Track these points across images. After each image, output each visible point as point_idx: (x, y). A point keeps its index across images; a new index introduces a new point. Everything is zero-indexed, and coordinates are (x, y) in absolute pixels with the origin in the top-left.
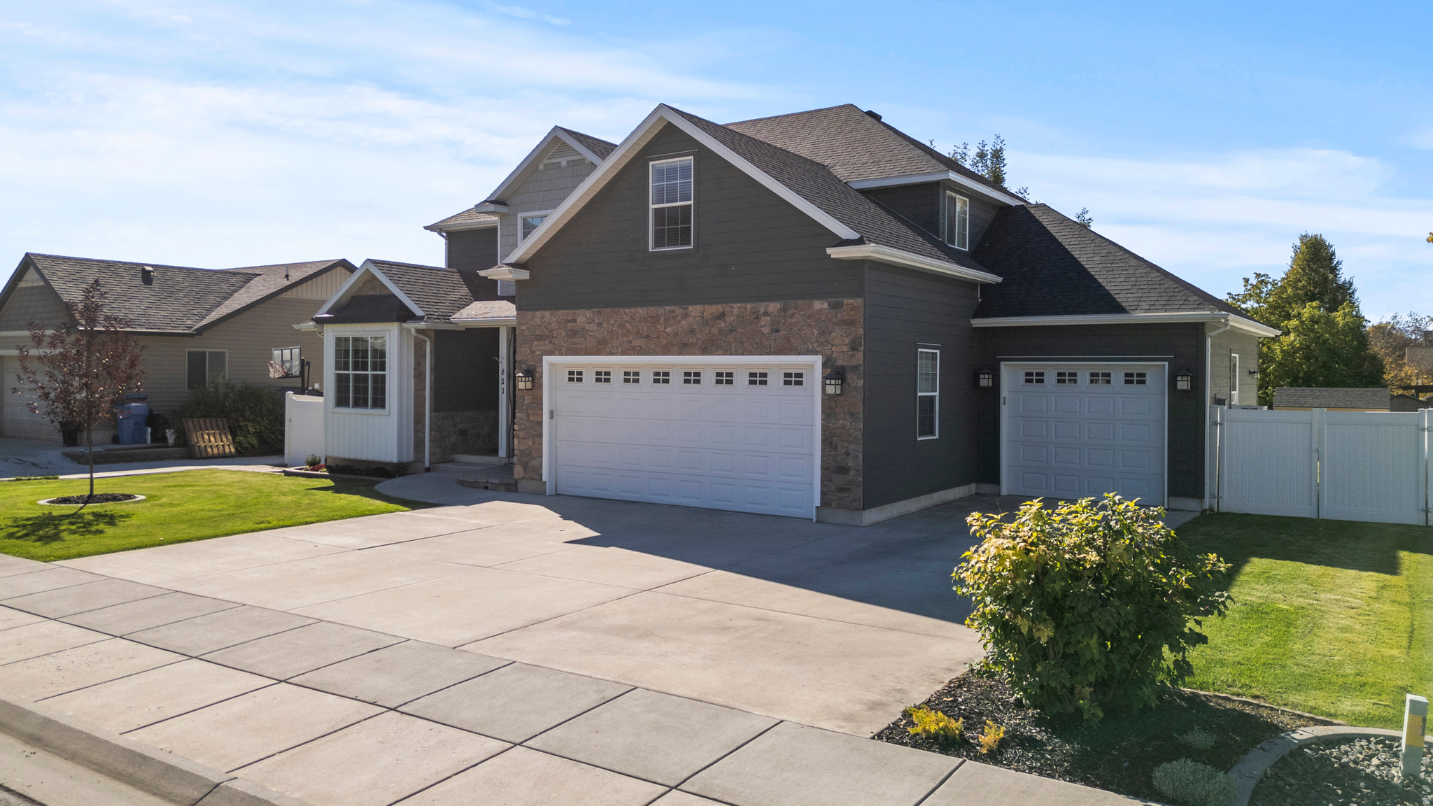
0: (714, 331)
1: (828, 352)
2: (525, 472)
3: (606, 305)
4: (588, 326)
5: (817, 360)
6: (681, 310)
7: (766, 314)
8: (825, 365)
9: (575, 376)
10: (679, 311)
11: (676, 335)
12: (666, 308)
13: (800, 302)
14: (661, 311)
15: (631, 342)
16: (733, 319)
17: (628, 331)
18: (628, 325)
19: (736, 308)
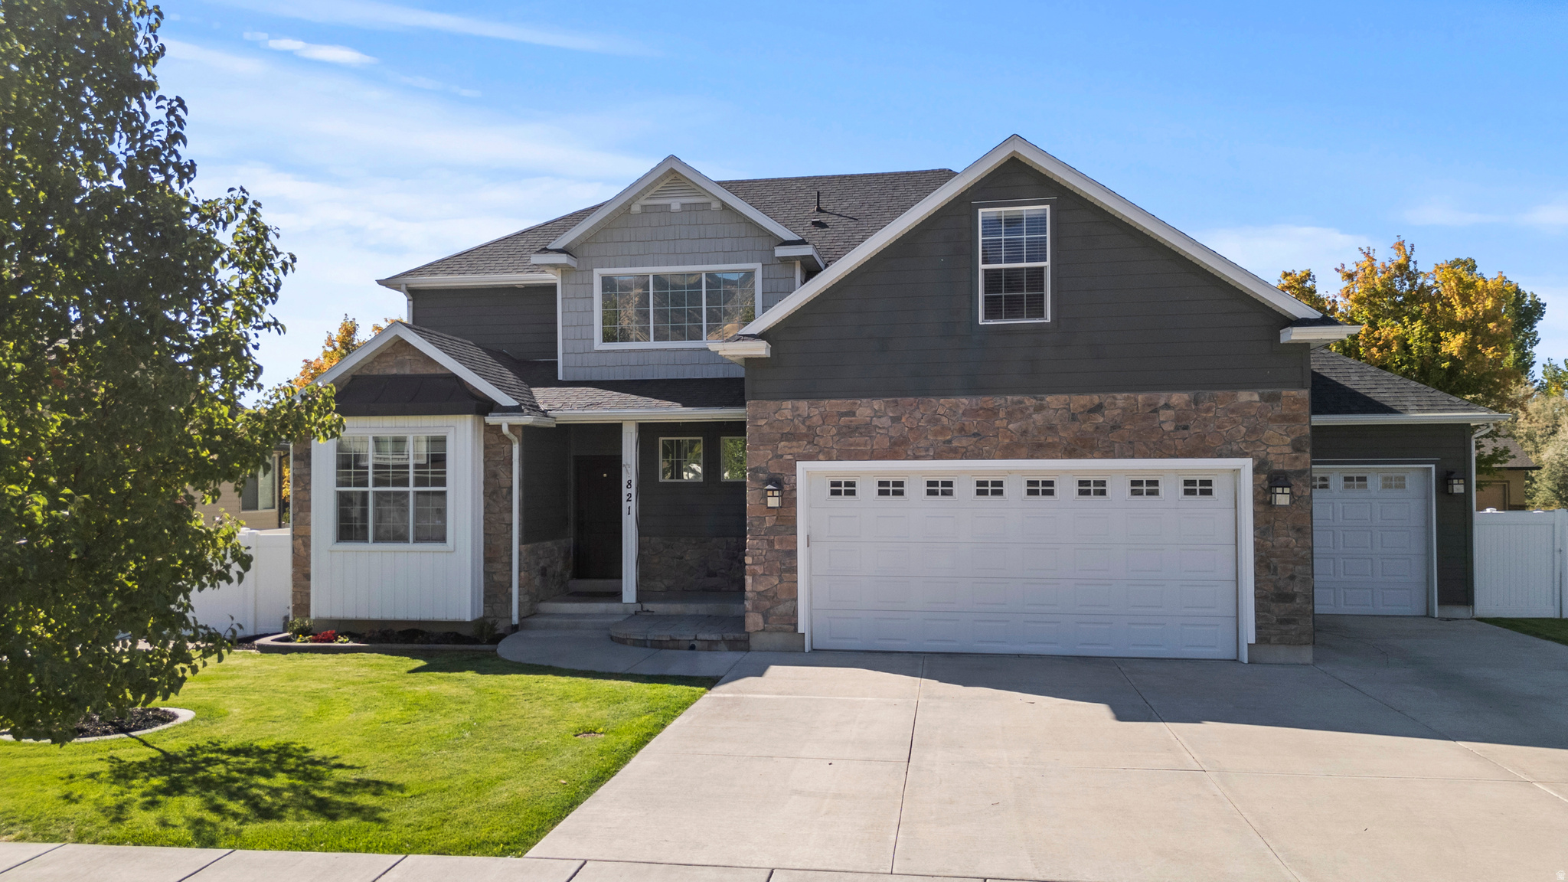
0: (1088, 427)
1: (1262, 455)
2: (765, 622)
3: (905, 394)
4: (876, 421)
5: (1246, 465)
6: (1034, 401)
7: (1167, 406)
8: (1256, 470)
9: (843, 489)
10: (1029, 402)
11: (1025, 432)
12: (1009, 398)
13: (1219, 393)
14: (999, 401)
15: (949, 442)
16: (1116, 412)
17: (944, 428)
18: (944, 420)
19: (1121, 399)
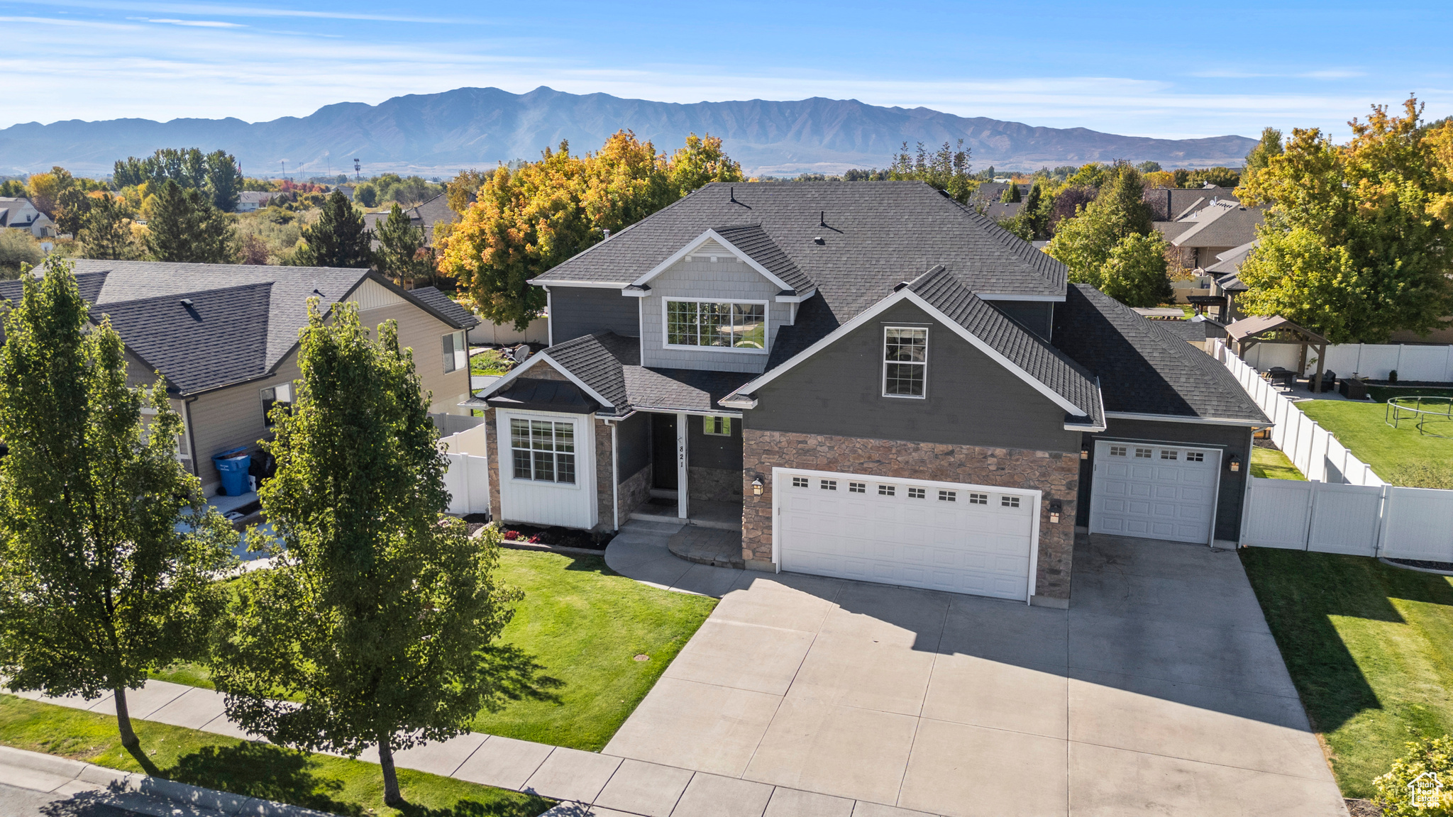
0: (944, 463)
1: (1048, 489)
2: (754, 555)
3: (838, 434)
4: (819, 448)
5: (1038, 494)
6: (913, 445)
7: (992, 455)
8: (1044, 498)
9: (801, 483)
10: (911, 445)
11: (907, 462)
12: (899, 442)
13: (1025, 451)
14: (892, 443)
15: (862, 464)
16: (962, 456)
17: (859, 455)
18: (860, 451)
19: (965, 449)
